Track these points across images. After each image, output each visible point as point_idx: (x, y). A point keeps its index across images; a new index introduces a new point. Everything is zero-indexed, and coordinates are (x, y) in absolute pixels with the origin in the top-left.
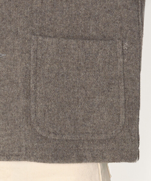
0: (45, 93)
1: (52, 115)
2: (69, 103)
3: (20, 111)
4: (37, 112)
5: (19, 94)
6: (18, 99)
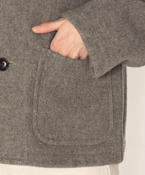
0: (46, 102)
1: (50, 122)
2: (67, 113)
3: (23, 118)
4: (38, 119)
5: (23, 102)
6: (21, 106)
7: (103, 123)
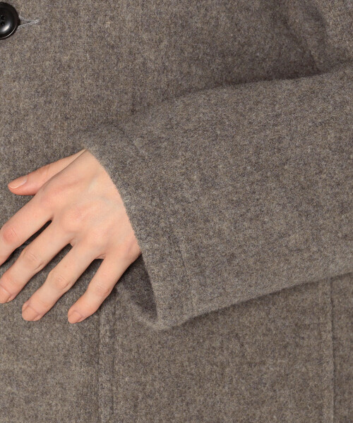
0: (136, 350)
1: (154, 409)
2: (198, 378)
3: (71, 395)
4: (114, 400)
5: (69, 351)
6: (65, 364)
7: (303, 413)
